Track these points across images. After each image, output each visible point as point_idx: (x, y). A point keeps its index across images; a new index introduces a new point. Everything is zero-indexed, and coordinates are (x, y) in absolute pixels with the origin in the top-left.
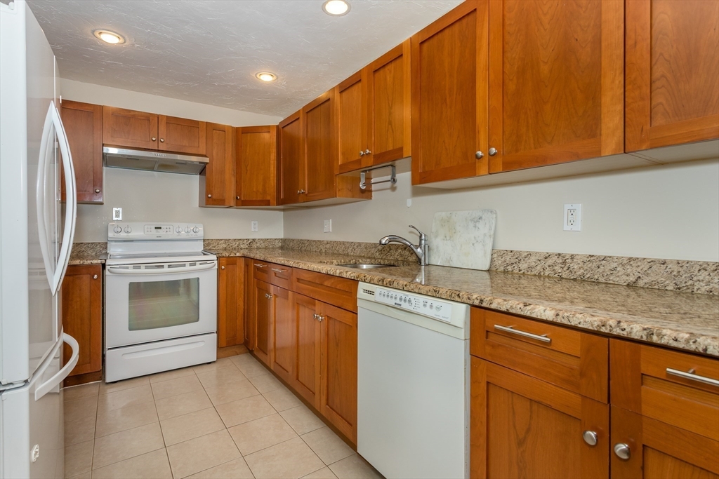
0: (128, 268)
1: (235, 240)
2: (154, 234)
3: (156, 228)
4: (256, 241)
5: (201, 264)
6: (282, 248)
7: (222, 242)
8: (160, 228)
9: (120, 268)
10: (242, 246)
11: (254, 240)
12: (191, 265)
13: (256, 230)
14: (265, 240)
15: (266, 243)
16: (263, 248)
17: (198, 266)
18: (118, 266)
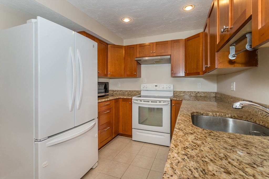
0: (138, 101)
1: (188, 92)
2: (155, 88)
3: (156, 86)
4: (200, 93)
5: (163, 102)
6: (215, 97)
7: (182, 92)
8: (157, 86)
9: (136, 101)
10: (192, 95)
11: (198, 92)
12: (159, 102)
13: (200, 87)
14: (204, 93)
15: (206, 95)
16: (204, 97)
17: (162, 103)
18: (135, 100)
